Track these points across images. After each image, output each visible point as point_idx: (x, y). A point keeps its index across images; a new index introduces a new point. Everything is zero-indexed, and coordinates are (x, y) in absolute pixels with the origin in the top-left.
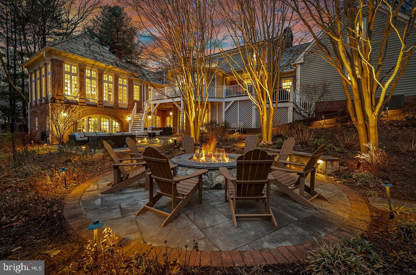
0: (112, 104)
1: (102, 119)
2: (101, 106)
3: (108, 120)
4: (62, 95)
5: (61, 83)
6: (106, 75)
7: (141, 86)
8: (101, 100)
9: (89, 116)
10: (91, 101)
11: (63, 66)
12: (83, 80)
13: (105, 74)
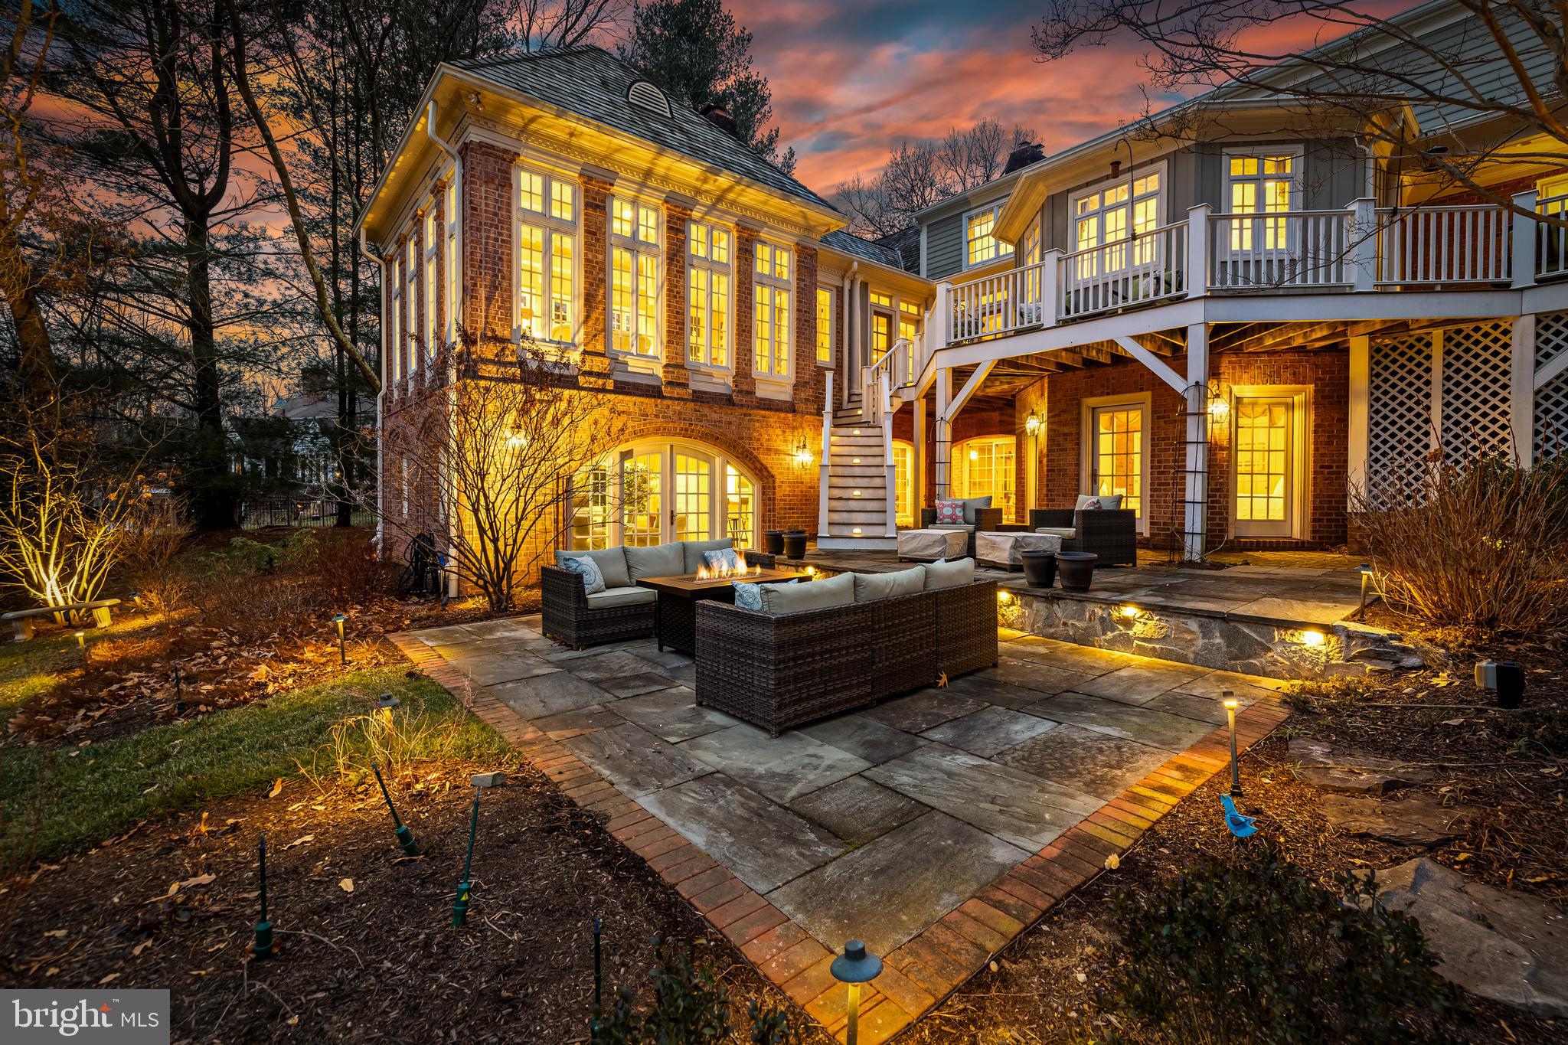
0: (723, 381)
1: (680, 460)
2: (677, 392)
3: (705, 468)
4: (506, 333)
5: (505, 269)
6: (703, 230)
7: (840, 291)
8: (679, 361)
9: (624, 447)
10: (635, 365)
11: (514, 182)
12: (600, 257)
13: (695, 222)
